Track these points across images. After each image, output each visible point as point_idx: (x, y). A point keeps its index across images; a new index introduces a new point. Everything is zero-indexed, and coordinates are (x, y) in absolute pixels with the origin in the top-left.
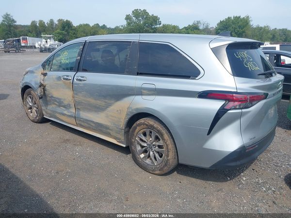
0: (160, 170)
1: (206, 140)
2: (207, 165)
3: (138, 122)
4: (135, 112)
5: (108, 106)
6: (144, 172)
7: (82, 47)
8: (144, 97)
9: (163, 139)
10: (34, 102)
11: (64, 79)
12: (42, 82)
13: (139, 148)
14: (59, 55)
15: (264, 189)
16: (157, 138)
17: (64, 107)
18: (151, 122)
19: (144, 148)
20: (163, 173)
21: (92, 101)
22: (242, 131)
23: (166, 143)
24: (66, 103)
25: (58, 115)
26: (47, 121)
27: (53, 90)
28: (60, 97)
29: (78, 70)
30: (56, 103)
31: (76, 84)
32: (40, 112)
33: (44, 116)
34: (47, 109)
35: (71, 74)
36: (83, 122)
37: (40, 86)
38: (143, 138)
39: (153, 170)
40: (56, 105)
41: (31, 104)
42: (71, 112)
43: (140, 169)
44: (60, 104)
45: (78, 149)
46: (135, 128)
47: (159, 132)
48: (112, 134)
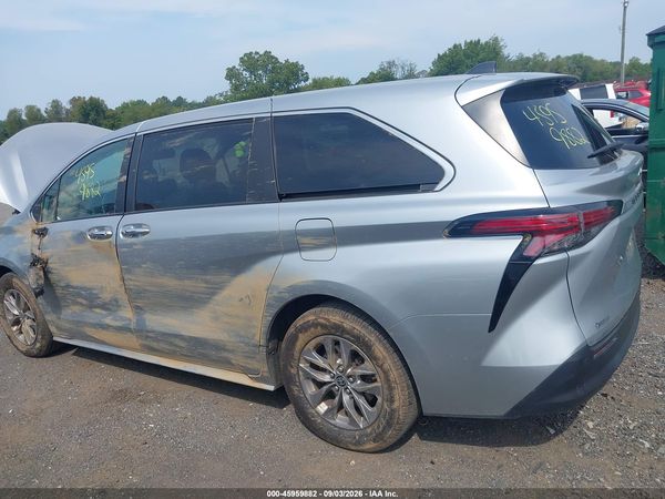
0: (374, 441)
1: (487, 346)
2: (498, 409)
3: (300, 321)
4: (289, 297)
5: (214, 290)
6: (333, 451)
7: (128, 150)
8: (305, 255)
9: (373, 358)
10: (23, 306)
11: (93, 236)
12: (37, 253)
13: (311, 389)
14: (74, 179)
15: (647, 445)
16: (355, 357)
17: (104, 307)
18: (334, 316)
19: (325, 388)
20: (384, 446)
21: (170, 283)
22: (575, 308)
23: (381, 367)
24: (106, 296)
25: (90, 331)
26: (65, 348)
27: (67, 269)
28: (88, 285)
29: (124, 209)
30: (80, 300)
31: (126, 245)
32: (42, 329)
33: (55, 339)
34: (59, 318)
35: (110, 222)
36: (158, 341)
37: (33, 264)
38: (320, 361)
39: (358, 443)
40: (81, 304)
41: (16, 312)
42: (122, 319)
43: (323, 444)
44: (91, 300)
45: (151, 412)
46: (295, 338)
47: (358, 339)
48: (234, 362)
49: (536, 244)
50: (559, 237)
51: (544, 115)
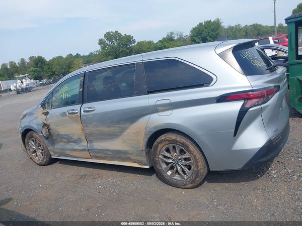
0: (191, 183)
1: (234, 142)
2: (239, 166)
3: (159, 140)
4: (154, 131)
5: (123, 131)
6: (175, 189)
7: (82, 78)
8: (159, 114)
9: (189, 151)
10: (37, 144)
11: (69, 114)
12: (45, 122)
13: (164, 166)
14: (58, 91)
15: (296, 178)
16: (182, 152)
17: (74, 142)
18: (173, 136)
19: (170, 165)
20: (196, 185)
21: (105, 129)
22: (265, 125)
23: (193, 154)
24: (75, 137)
25: (68, 152)
26: (56, 160)
27: (58, 127)
28: (67, 133)
29: (83, 102)
30: (63, 140)
31: (84, 116)
32: (46, 153)
33: (52, 157)
34: (54, 148)
35: (77, 108)
36: (98, 152)
37: (44, 127)
38: (167, 155)
39: (185, 185)
40: (64, 142)
41: (35, 148)
42: (83, 146)
43: (170, 187)
44: (69, 139)
46: (157, 146)
47: (183, 144)
48: (132, 158)
49: (250, 103)
50: (258, 99)
51: (248, 56)
